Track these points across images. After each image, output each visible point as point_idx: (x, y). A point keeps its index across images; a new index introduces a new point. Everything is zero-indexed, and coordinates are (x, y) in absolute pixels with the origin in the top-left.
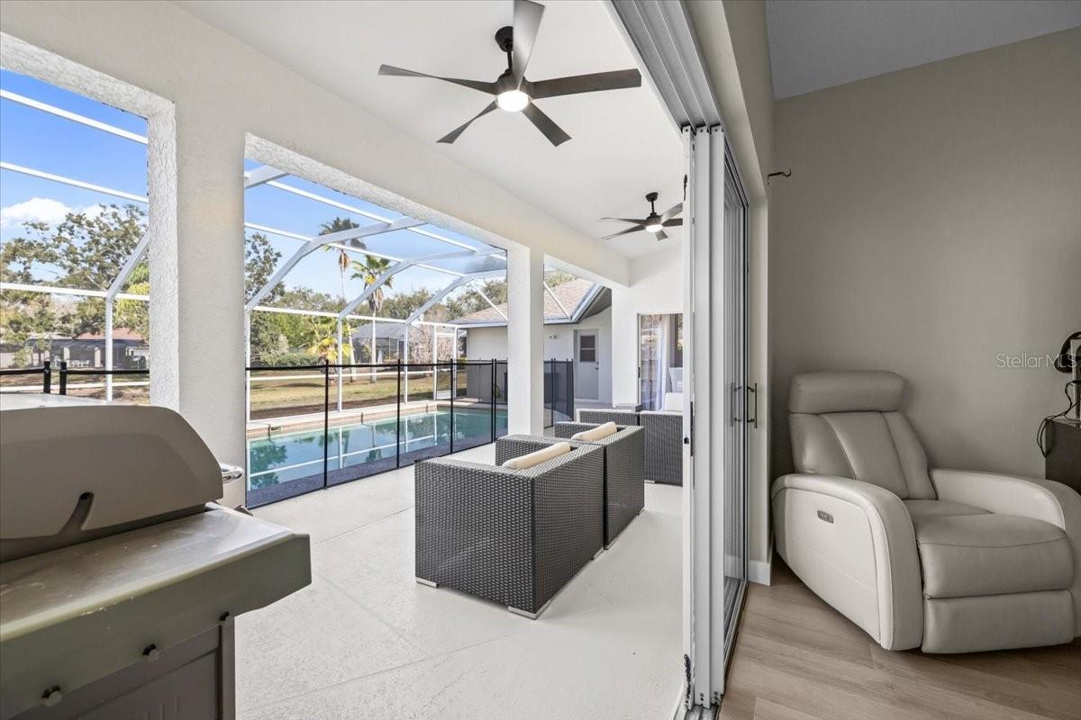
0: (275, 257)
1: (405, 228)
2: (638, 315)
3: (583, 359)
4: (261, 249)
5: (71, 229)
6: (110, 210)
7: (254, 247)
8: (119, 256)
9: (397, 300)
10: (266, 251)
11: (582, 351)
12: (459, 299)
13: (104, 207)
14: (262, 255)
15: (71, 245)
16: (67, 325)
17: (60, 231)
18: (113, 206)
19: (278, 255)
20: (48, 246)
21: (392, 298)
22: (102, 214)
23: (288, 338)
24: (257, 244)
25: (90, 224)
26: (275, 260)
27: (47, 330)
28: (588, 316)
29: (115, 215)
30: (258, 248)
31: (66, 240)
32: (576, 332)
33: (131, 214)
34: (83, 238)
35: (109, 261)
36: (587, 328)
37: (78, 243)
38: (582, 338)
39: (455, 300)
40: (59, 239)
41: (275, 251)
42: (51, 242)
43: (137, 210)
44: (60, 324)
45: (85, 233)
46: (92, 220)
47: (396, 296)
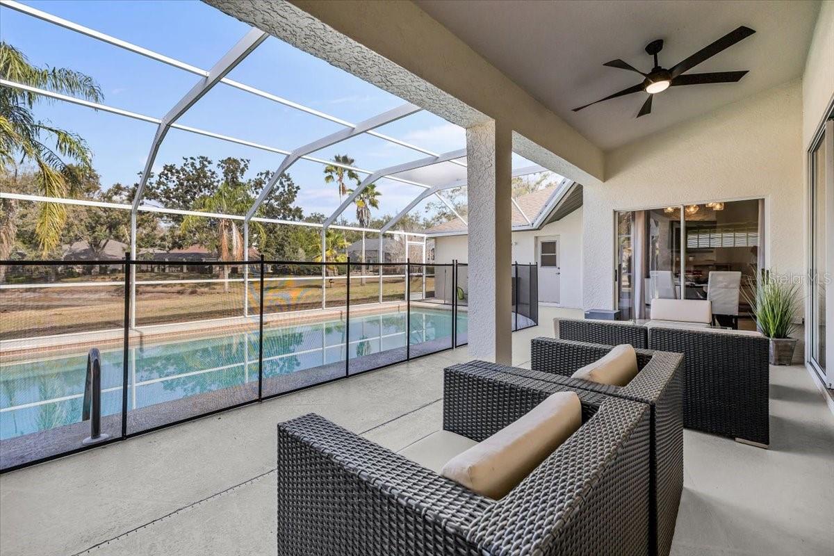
0: (295, 190)
1: (365, 131)
2: (615, 212)
3: (543, 264)
4: (286, 184)
5: (166, 175)
6: (190, 161)
7: (281, 183)
8: (195, 193)
9: (385, 221)
10: (289, 185)
11: (542, 256)
12: (433, 219)
13: (186, 159)
14: (286, 189)
15: (168, 187)
16: (164, 243)
17: (161, 177)
18: (192, 158)
19: (298, 188)
20: (153, 187)
21: (381, 219)
22: (185, 165)
23: (305, 251)
24: (283, 180)
25: (178, 172)
26: (296, 192)
27: (152, 246)
28: (549, 223)
29: (193, 164)
30: (284, 183)
31: (164, 184)
32: (536, 237)
33: (203, 163)
34: (174, 182)
35: (189, 197)
36: (547, 234)
37: (172, 186)
38: (543, 244)
39: (430, 219)
40: (159, 183)
41: (295, 185)
42: (156, 186)
43: (206, 161)
44: (159, 242)
45: (174, 178)
46: (179, 169)
47: (384, 218)
